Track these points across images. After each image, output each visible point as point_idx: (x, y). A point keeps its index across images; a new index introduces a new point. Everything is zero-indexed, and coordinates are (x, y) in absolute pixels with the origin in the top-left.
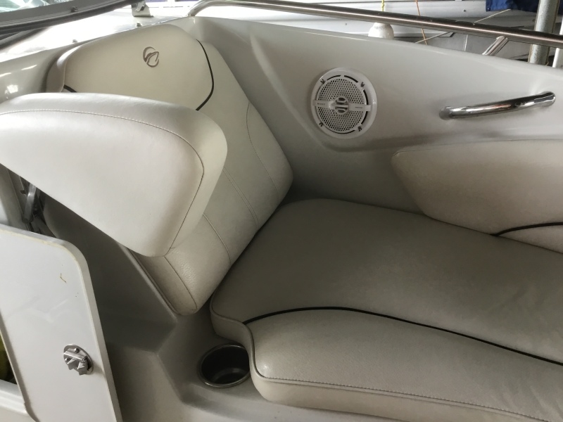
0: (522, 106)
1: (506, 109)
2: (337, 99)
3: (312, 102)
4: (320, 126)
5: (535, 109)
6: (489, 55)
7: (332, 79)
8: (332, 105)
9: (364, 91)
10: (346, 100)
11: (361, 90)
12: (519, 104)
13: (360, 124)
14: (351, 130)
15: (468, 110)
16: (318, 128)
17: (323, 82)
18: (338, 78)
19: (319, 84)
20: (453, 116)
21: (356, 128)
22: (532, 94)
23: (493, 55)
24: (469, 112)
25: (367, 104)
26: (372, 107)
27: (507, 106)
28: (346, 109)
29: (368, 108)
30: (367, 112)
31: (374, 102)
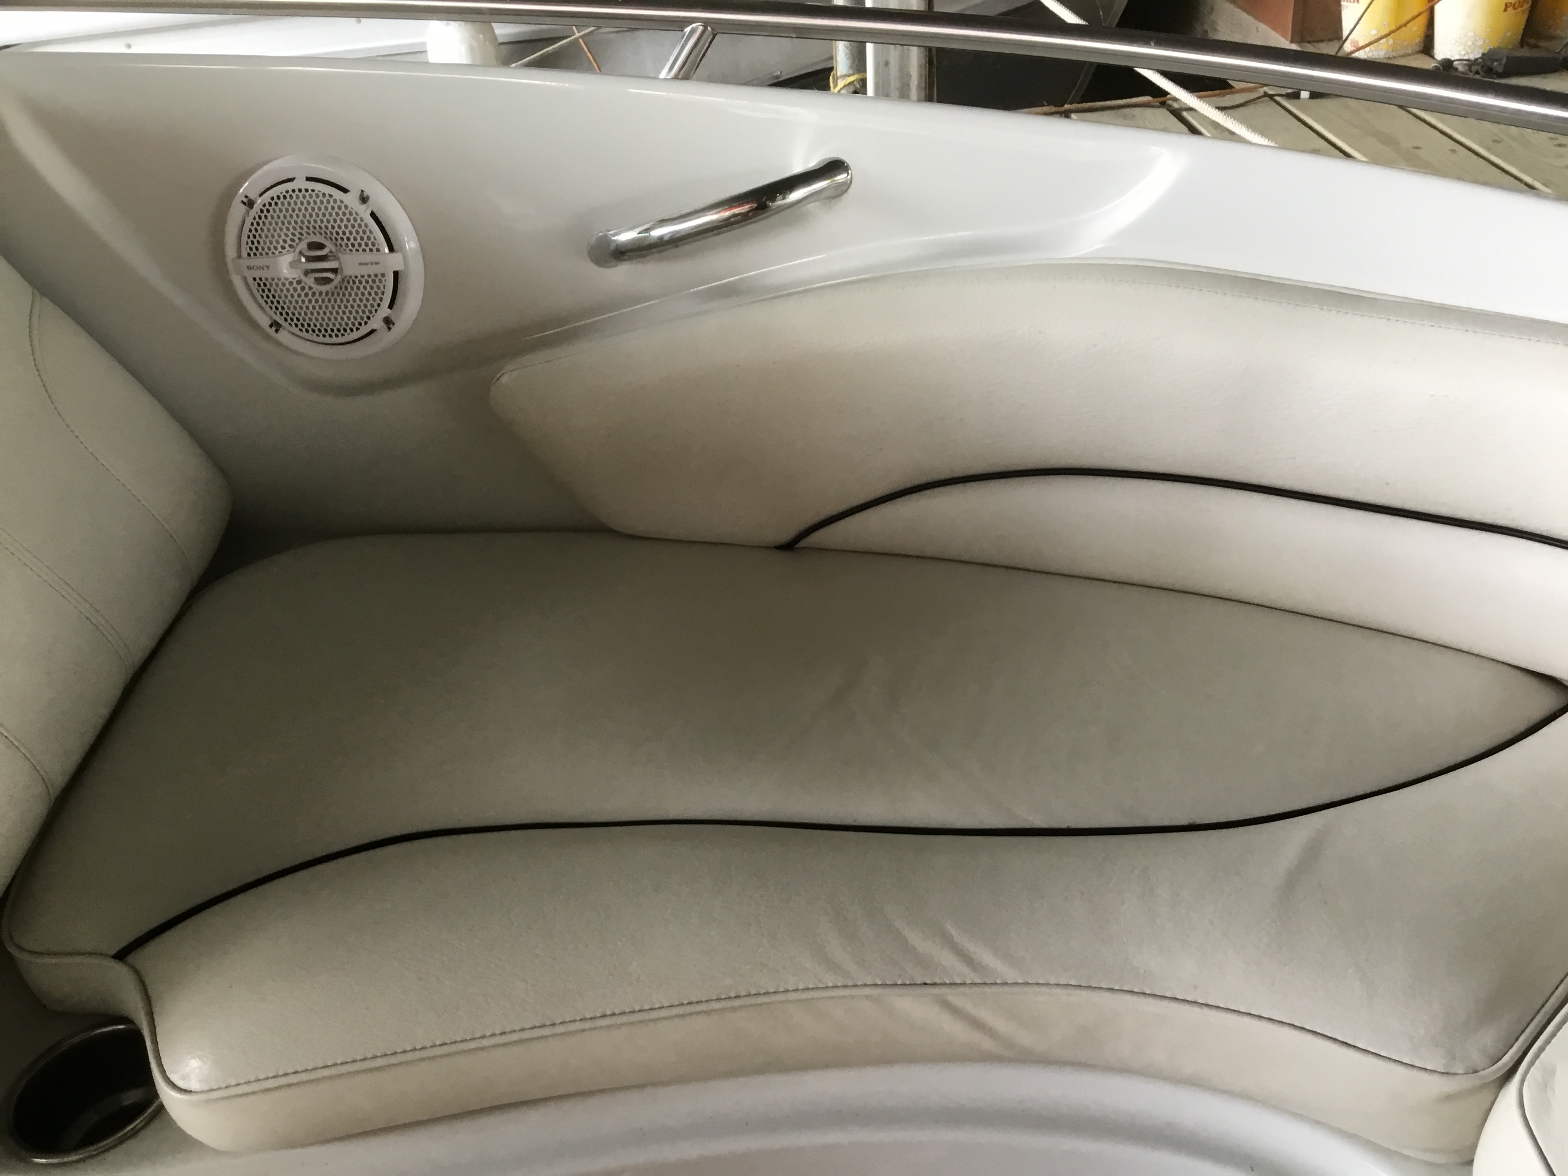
0: (779, 202)
1: (745, 218)
2: (303, 246)
3: (230, 266)
4: (272, 331)
5: (811, 207)
6: (676, 78)
7: (274, 192)
8: (293, 265)
9: (373, 215)
10: (330, 247)
11: (364, 212)
12: (773, 199)
13: (384, 311)
14: (364, 330)
15: (657, 233)
16: (267, 337)
17: (250, 204)
18: (289, 186)
19: (237, 210)
20: (622, 253)
21: (376, 323)
22: (798, 168)
23: (686, 77)
24: (661, 238)
25: (391, 249)
26: (405, 258)
27: (745, 208)
28: (335, 271)
29: (394, 262)
30: (396, 274)
31: (410, 243)
